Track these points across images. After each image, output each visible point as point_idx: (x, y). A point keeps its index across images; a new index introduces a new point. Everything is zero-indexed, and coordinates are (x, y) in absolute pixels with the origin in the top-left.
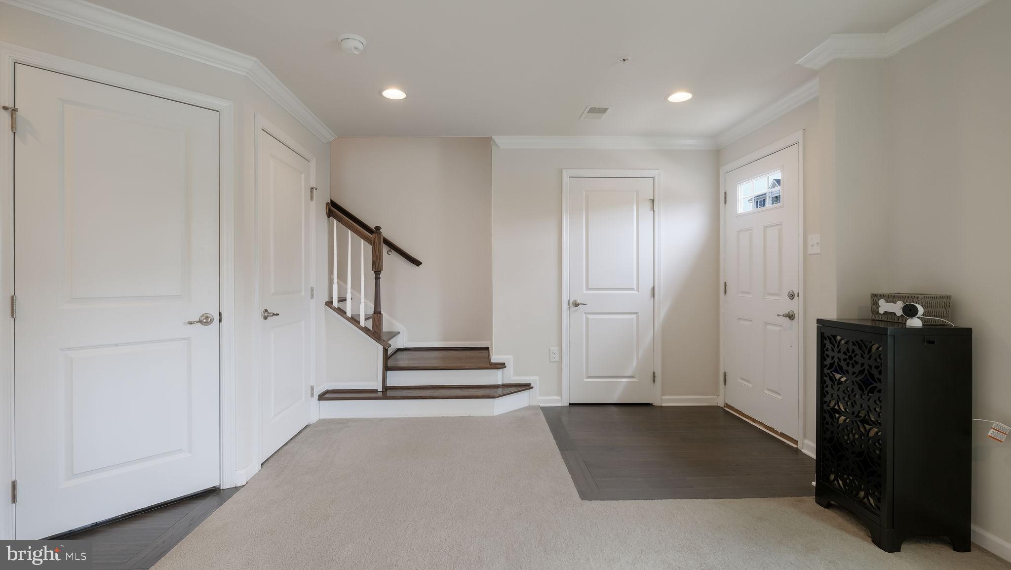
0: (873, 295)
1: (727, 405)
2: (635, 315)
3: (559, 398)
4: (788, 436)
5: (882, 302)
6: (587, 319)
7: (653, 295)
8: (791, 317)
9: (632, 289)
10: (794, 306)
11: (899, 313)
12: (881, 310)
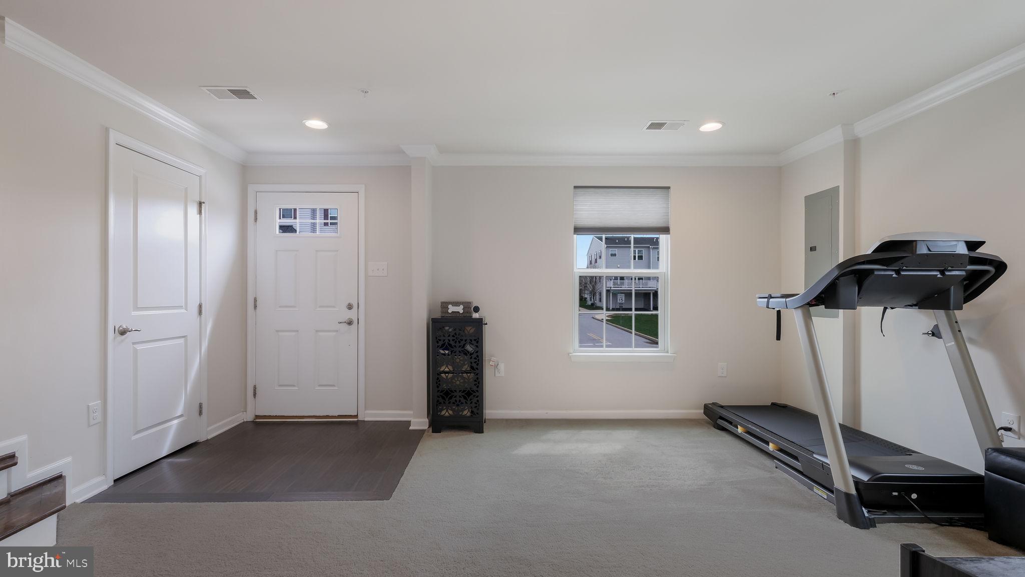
0: (443, 303)
1: (257, 417)
2: (183, 339)
3: (103, 478)
4: (346, 416)
5: (450, 306)
6: (136, 351)
7: (200, 312)
8: (350, 323)
9: (181, 307)
10: (352, 314)
11: (461, 311)
12: (450, 311)
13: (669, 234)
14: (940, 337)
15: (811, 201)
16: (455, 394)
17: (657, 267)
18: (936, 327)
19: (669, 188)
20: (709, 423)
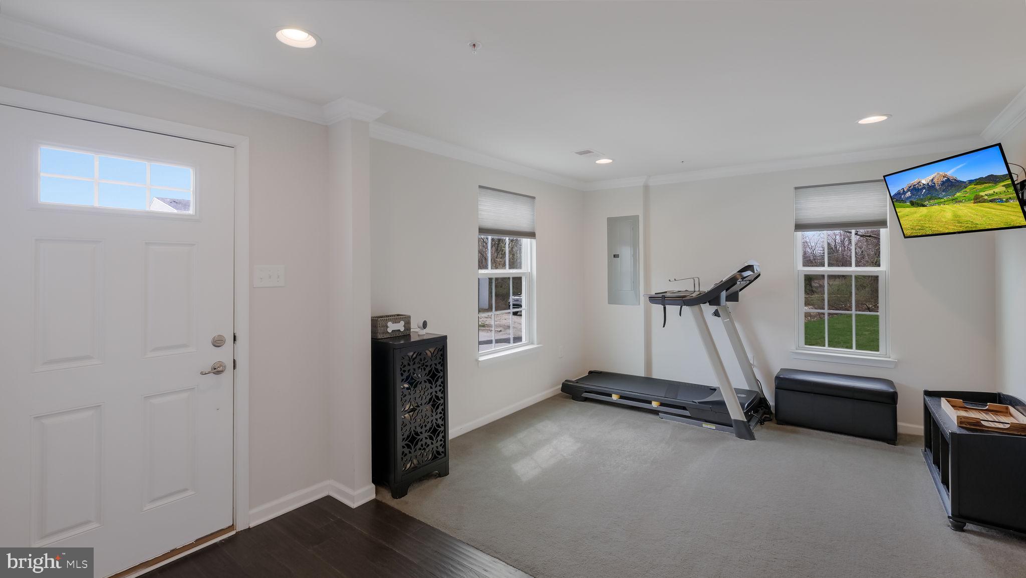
8: (217, 370)
10: (224, 355)
11: (402, 329)
12: (390, 330)
13: (535, 238)
14: (719, 316)
15: (612, 223)
16: (421, 437)
17: (520, 268)
18: (717, 310)
19: (534, 198)
20: (567, 397)
